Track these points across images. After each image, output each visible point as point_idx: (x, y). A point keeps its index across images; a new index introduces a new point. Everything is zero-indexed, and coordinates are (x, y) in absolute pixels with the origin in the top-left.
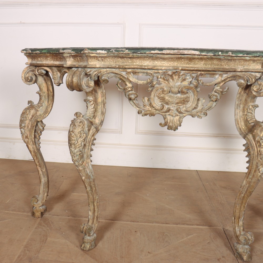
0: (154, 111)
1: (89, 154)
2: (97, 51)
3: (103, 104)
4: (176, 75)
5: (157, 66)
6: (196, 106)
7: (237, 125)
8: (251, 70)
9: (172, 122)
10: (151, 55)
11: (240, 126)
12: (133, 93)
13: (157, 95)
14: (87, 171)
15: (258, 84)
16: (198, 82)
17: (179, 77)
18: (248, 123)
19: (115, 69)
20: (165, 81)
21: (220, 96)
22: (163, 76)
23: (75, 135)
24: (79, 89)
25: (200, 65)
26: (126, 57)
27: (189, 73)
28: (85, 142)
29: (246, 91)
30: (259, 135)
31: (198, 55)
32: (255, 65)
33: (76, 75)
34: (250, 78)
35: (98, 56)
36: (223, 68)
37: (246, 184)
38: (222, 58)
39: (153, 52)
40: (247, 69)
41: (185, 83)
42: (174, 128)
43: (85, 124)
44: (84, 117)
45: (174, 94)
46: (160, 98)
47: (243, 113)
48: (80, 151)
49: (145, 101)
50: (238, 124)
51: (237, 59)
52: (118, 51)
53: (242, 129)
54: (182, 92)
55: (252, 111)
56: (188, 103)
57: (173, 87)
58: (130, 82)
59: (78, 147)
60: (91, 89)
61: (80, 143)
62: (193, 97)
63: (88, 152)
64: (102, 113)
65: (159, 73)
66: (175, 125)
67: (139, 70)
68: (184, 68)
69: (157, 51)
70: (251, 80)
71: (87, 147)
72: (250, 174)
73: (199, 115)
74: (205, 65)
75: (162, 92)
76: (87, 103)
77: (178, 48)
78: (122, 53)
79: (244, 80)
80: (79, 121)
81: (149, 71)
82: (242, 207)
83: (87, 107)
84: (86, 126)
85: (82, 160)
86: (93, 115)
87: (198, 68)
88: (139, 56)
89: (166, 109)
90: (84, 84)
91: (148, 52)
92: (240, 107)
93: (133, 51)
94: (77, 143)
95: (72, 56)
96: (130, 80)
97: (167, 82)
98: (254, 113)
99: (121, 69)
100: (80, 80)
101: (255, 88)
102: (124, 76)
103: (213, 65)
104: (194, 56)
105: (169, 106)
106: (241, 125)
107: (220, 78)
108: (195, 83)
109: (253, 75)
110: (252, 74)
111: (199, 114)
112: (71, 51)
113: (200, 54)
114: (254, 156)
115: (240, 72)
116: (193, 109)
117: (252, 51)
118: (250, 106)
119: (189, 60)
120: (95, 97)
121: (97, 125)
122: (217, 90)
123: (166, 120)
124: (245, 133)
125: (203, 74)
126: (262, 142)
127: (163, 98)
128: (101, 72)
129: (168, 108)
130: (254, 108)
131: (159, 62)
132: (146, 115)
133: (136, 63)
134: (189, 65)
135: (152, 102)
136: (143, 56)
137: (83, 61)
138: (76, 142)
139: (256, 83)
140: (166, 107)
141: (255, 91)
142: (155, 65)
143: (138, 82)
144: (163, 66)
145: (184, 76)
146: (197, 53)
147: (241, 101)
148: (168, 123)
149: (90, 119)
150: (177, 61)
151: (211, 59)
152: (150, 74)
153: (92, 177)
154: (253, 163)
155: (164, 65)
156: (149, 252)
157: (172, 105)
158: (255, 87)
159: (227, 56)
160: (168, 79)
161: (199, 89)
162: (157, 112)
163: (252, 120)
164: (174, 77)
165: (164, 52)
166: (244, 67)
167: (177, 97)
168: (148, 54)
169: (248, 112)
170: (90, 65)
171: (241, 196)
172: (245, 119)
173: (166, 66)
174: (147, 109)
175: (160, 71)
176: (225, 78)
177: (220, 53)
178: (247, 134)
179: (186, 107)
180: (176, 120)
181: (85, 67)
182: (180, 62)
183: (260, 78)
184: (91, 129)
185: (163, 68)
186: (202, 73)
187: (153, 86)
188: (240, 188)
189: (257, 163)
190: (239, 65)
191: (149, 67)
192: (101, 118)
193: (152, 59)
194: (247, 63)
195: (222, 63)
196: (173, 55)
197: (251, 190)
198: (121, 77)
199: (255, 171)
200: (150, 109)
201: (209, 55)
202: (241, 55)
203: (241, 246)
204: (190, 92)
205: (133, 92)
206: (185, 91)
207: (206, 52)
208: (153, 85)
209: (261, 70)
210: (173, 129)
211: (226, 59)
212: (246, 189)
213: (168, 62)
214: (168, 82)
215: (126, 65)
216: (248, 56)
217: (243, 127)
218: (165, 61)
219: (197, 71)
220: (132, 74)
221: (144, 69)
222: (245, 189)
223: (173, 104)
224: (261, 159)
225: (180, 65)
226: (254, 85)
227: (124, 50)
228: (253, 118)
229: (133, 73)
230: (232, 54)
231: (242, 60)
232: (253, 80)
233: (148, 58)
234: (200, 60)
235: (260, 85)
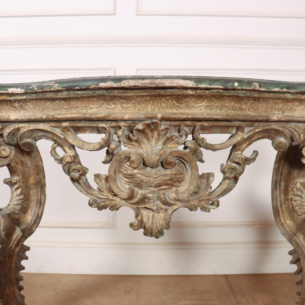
2: (9, 89)
3: (39, 187)
4: (152, 130)
5: (114, 114)
6: (197, 189)
7: (276, 217)
8: (296, 119)
9: (152, 221)
10: (101, 91)
11: (282, 219)
12: (77, 167)
17: (159, 135)
18: (296, 215)
19: (43, 122)
20: (133, 142)
21: (242, 168)
22: (128, 133)
25: (199, 109)
26: (57, 99)
27: (177, 125)
31: (192, 88)
32: (303, 109)
34: (296, 133)
35: (12, 98)
38: (241, 95)
39: (102, 84)
40: (289, 116)
41: (172, 146)
42: (156, 233)
44: (2, 211)
45: (151, 168)
46: (127, 176)
47: (286, 197)
49: (100, 181)
50: (279, 215)
51: (269, 97)
52: (42, 87)
53: (285, 225)
55: (302, 192)
56: (180, 184)
57: (148, 154)
62: (190, 172)
65: (119, 126)
66: (156, 227)
68: (167, 116)
69: (111, 82)
70: (297, 136)
73: (203, 207)
75: (128, 164)
76: (10, 186)
78: (49, 90)
79: (285, 137)
81: (101, 125)
84: (2, 228)
86: (20, 206)
87: (194, 114)
88: (79, 95)
89: (138, 197)
91: (93, 86)
92: (280, 186)
93: (66, 85)
96: (69, 143)
97: (137, 145)
99: (51, 123)
102: (59, 135)
103: (225, 109)
104: (185, 92)
105: (143, 192)
106: (283, 217)
107: (240, 134)
108: (191, 146)
109: (301, 128)
110: (298, 126)
111: (203, 203)
113: (195, 86)
115: (277, 121)
116: (191, 195)
119: (177, 98)
120: (22, 174)
121: (27, 224)
122: (236, 157)
123: (139, 218)
124: (292, 231)
125: (207, 127)
127: (131, 175)
128: (19, 129)
129: (142, 195)
131: (119, 106)
132: (104, 207)
133: (76, 108)
134: (176, 109)
135: (112, 184)
136: (85, 94)
140: (139, 192)
142: (110, 111)
143: (84, 145)
146: (190, 84)
147: (281, 175)
148: (144, 224)
149: (13, 215)
150: (153, 102)
151: (220, 96)
152: (104, 130)
155: (128, 110)
157: (149, 188)
159: (251, 90)
160: (138, 138)
162: (123, 202)
163: (303, 209)
165: (124, 83)
166: (283, 112)
167: (158, 174)
168: (94, 89)
169: (295, 195)
172: (291, 206)
173: (131, 113)
174: (106, 197)
175: (121, 124)
176: (249, 135)
177: (236, 84)
179: (178, 192)
180: (158, 218)
182: (159, 104)
186: (203, 125)
190: (274, 109)
192: (37, 212)
193: (104, 100)
194: (289, 105)
195: (242, 106)
198: (55, 138)
200: (111, 197)
201: (216, 89)
202: (277, 89)
206: (173, 161)
207: (207, 82)
210: (154, 234)
211: (249, 97)
213: (135, 105)
214: (139, 145)
215: (59, 114)
217: (288, 222)
218: (129, 102)
219: (195, 122)
220: (72, 130)
221: (91, 121)
223: (150, 186)
225: (159, 109)
227: (51, 84)
229: (75, 130)
230: (260, 86)
231: (280, 99)
232: (302, 136)
233: (96, 99)
234: (199, 99)
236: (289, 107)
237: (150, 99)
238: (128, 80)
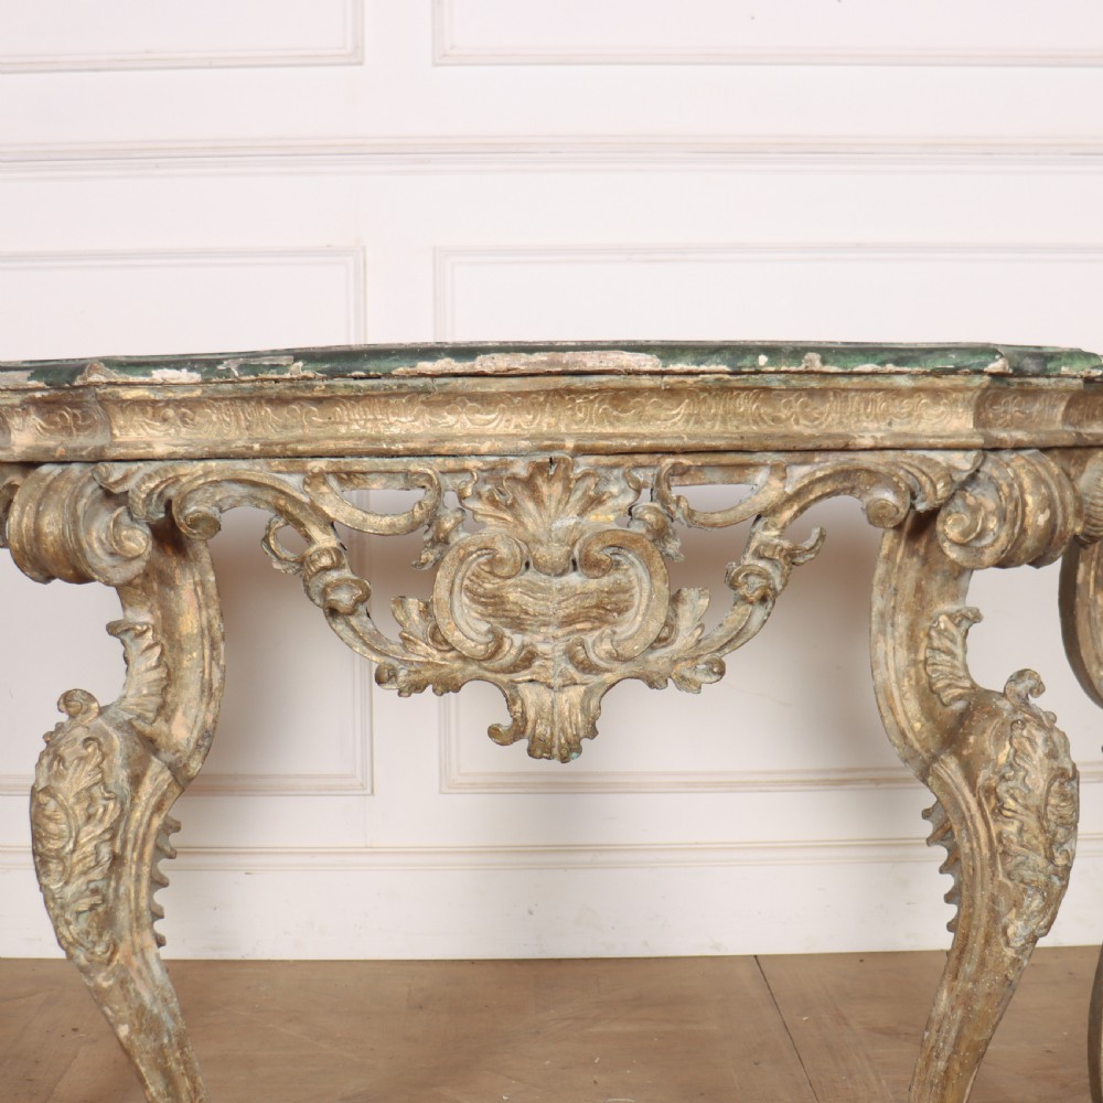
0: (458, 665)
1: (143, 903)
2: (154, 372)
3: (207, 643)
4: (550, 479)
5: (453, 438)
6: (667, 630)
7: (884, 715)
8: (922, 442)
9: (549, 715)
10: (420, 382)
11: (901, 718)
12: (347, 580)
13: (466, 582)
14: (138, 994)
15: (967, 506)
16: (664, 507)
17: (568, 490)
18: (939, 704)
19: (251, 461)
20: (501, 510)
21: (782, 575)
22: (488, 487)
23: (61, 806)
24: (75, 568)
25: (669, 423)
26: (296, 399)
27: (617, 466)
28: (118, 843)
29: (917, 546)
30: (989, 760)
31: (651, 373)
32: (942, 413)
33: (56, 497)
34: (923, 478)
35: (159, 396)
36: (785, 436)
37: (953, 1009)
38: (775, 384)
39: (426, 366)
40: (906, 435)
41: (602, 518)
42: (561, 747)
43: (112, 750)
44: (110, 713)
45: (549, 575)
46: (483, 600)
47: (912, 656)
48: (95, 892)
49: (408, 617)
50: (892, 710)
51: (849, 387)
52: (254, 370)
53: (910, 735)
54: (585, 564)
55: (953, 641)
56: (621, 618)
57: (540, 542)
58: (331, 524)
59: (79, 868)
60: (137, 567)
61: (89, 848)
62: (646, 585)
63: (137, 892)
64: (203, 691)
65: (465, 471)
66: (563, 730)
67: (366, 463)
68: (588, 443)
69: (448, 360)
70: (928, 488)
71: (130, 870)
72: (966, 956)
73: (683, 677)
74: (696, 422)
75: (487, 568)
76: (123, 642)
77: (551, 342)
78: (276, 376)
79: (896, 490)
80: (80, 733)
81: (416, 465)
83: (126, 660)
84: (118, 760)
85: (106, 938)
86: (157, 700)
87: (658, 436)
88: (359, 389)
89: (514, 651)
90: (96, 545)
91: (401, 369)
92: (893, 625)
93: (327, 366)
94: (73, 851)
95: (35, 402)
96: (325, 515)
97: (509, 518)
98: (965, 652)
99: (275, 462)
100: (75, 522)
101: (950, 528)
102: (296, 494)
103: (735, 423)
104: (634, 381)
105: (527, 639)
106: (906, 713)
107: (776, 483)
108: (650, 517)
109: (938, 463)
110: (931, 460)
111: (683, 668)
112: (29, 379)
113: (660, 368)
114: (979, 864)
115: (872, 449)
116: (652, 647)
117: (925, 346)
118: (943, 618)
119: (613, 398)
120: (162, 607)
121: (178, 751)
122: (767, 545)
123: (518, 708)
124: (928, 751)
125: (689, 467)
126: (1008, 791)
127: (494, 597)
128: (177, 479)
129: (523, 647)
130: (963, 628)
131: (464, 417)
132: (417, 687)
133: (348, 424)
134: (611, 424)
135: (440, 620)
136: (378, 388)
137: (89, 426)
138: (71, 846)
139: (958, 501)
140: (514, 642)
141: (955, 543)
142: (441, 430)
143: (365, 520)
144: (482, 437)
145: (590, 482)
146: (648, 362)
147: (896, 594)
148: (530, 725)
149: (139, 724)
150: (553, 408)
151: (722, 390)
152: (422, 481)
153: (170, 1024)
154: (972, 898)
155: (489, 429)
157: (543, 629)
158: (953, 525)
159: (800, 373)
160: (514, 499)
161: (673, 547)
162: (473, 668)
163: (957, 687)
164: (545, 489)
165: (483, 363)
166: (890, 424)
167: (565, 591)
168: (404, 377)
169: (933, 649)
170: (119, 445)
171: (932, 1070)
172: (924, 681)
173: (497, 437)
174: (422, 659)
175: (471, 463)
176: (799, 486)
177: (763, 360)
178: (935, 758)
179: (616, 638)
180: (567, 707)
181: (97, 459)
182: (570, 413)
183: (973, 477)
184: (144, 774)
185: (485, 447)
186: (681, 463)
187: (442, 541)
188: (927, 1029)
189: (994, 900)
190: (864, 418)
191: (411, 445)
192: (201, 717)
193: (427, 404)
194: (906, 405)
195: (780, 411)
196: (529, 379)
197: (977, 1038)
198: (282, 502)
199: (988, 941)
200: (437, 657)
201: (710, 373)
202: (868, 367)
204: (632, 564)
205: (346, 573)
206: (604, 558)
207: (689, 358)
208: (442, 535)
209: (970, 436)
210: (555, 751)
211: (795, 390)
212: (953, 1034)
213: (508, 415)
214: (516, 516)
215: (300, 441)
216: (906, 369)
217: (918, 725)
218: (492, 408)
219: (659, 456)
220: (333, 482)
221: (392, 457)
222: (948, 1032)
223: (545, 624)
224: (1009, 875)
225: (567, 426)
226: (950, 514)
227: (283, 361)
228: (961, 674)
229: (340, 480)
230: (824, 362)
231: (878, 390)
232: (940, 486)
233: (404, 401)
234: (668, 398)
235: (974, 510)
236: (903, 411)
237: (546, 401)
238: (492, 355)
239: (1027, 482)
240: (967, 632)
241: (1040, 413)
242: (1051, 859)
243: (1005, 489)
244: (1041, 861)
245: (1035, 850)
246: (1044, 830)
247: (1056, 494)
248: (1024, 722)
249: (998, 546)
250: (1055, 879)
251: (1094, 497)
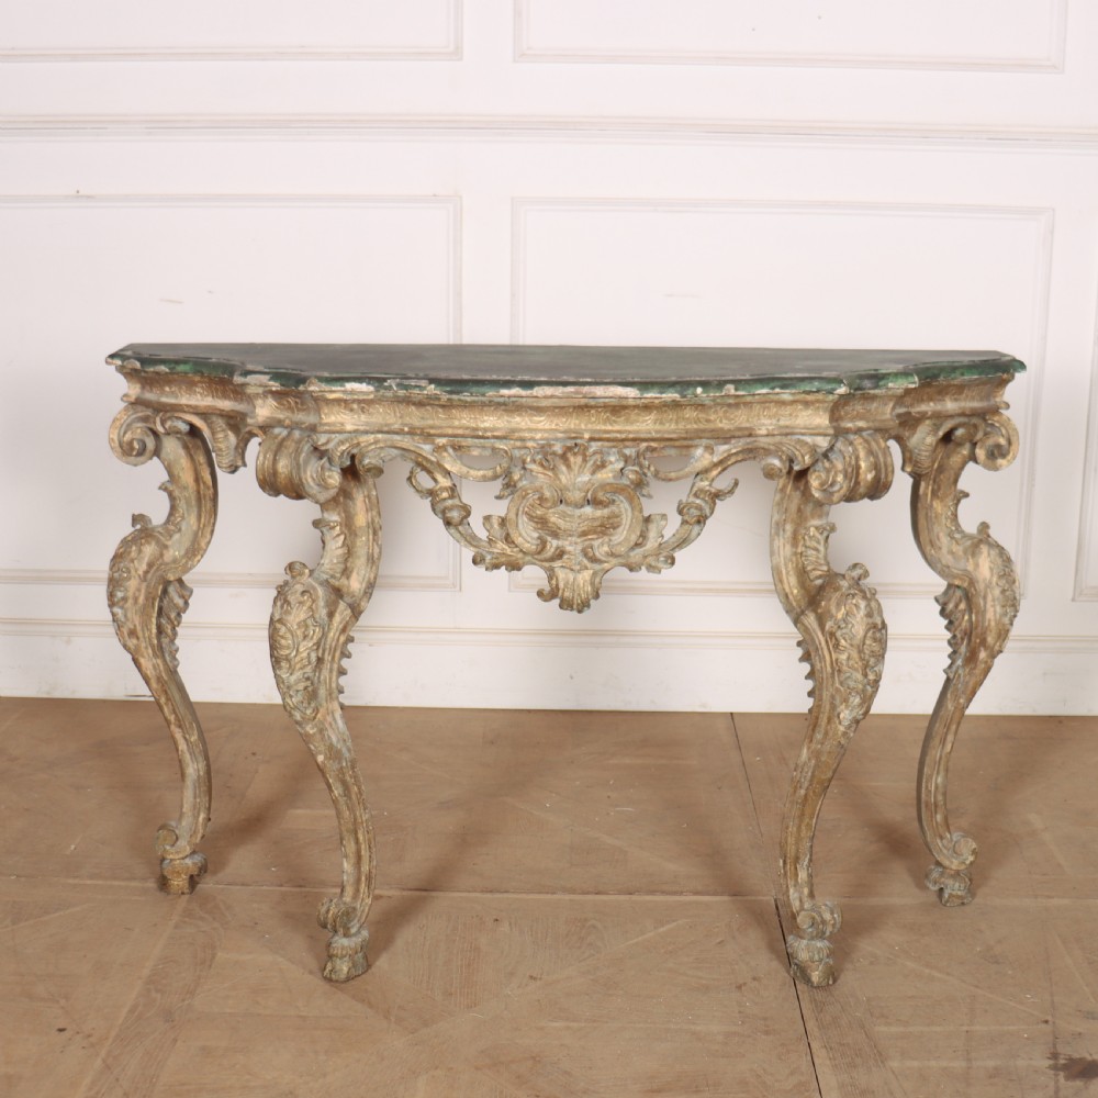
0: (520, 555)
1: (334, 685)
2: (346, 383)
3: (371, 531)
4: (575, 454)
5: (521, 430)
6: (641, 539)
7: (777, 583)
8: (798, 431)
9: (573, 586)
10: (502, 400)
11: (786, 586)
12: (456, 506)
13: (526, 509)
14: (329, 737)
15: (824, 468)
16: (640, 470)
17: (585, 461)
18: (808, 580)
19: (401, 436)
20: (547, 470)
21: (711, 508)
22: (540, 457)
23: (289, 630)
24: (296, 492)
25: (644, 424)
26: (429, 404)
27: (614, 447)
28: (321, 651)
29: (799, 485)
30: (832, 616)
31: (634, 398)
32: (810, 414)
33: (286, 451)
34: (797, 453)
35: (349, 397)
36: (713, 431)
37: (809, 759)
38: (707, 403)
39: (505, 392)
40: (787, 427)
41: (605, 476)
42: (578, 605)
43: (318, 597)
44: (316, 574)
45: (573, 507)
46: (535, 520)
47: (794, 550)
48: (308, 679)
49: (491, 527)
50: (781, 581)
51: (753, 401)
52: (406, 387)
53: (791, 597)
54: (594, 502)
55: (818, 542)
56: (615, 531)
57: (569, 490)
58: (448, 473)
59: (298, 666)
60: (333, 492)
61: (305, 654)
62: (630, 514)
63: (330, 679)
64: (368, 560)
65: (526, 448)
66: (579, 595)
67: (470, 441)
68: (597, 436)
69: (518, 388)
70: (800, 458)
71: (327, 666)
72: (817, 729)
73: (650, 565)
74: (660, 424)
75: (538, 502)
76: (322, 532)
78: (418, 391)
79: (780, 458)
80: (299, 588)
81: (501, 445)
82: (803, 828)
83: (323, 542)
84: (321, 603)
85: (313, 705)
86: (342, 566)
87: (638, 432)
88: (466, 401)
89: (553, 550)
90: (310, 480)
91: (491, 393)
92: (784, 530)
93: (448, 387)
94: (296, 656)
95: (272, 392)
96: (445, 468)
97: (551, 475)
98: (826, 549)
99: (417, 438)
100: (299, 469)
101: (814, 481)
102: (428, 456)
103: (683, 423)
104: (624, 402)
105: (560, 543)
106: (789, 583)
107: (707, 456)
108: (632, 476)
109: (807, 444)
110: (803, 441)
111: (651, 560)
112: (269, 380)
113: (640, 395)
114: (825, 676)
115: (767, 435)
116: (632, 549)
118: (812, 529)
119: (612, 410)
120: (345, 511)
121: (354, 596)
122: (701, 490)
123: (554, 582)
124: (799, 607)
125: (656, 448)
126: (842, 635)
127: (542, 518)
128: (358, 444)
129: (557, 548)
130: (825, 534)
131: (526, 419)
132: (496, 566)
133: (459, 420)
134: (611, 424)
135: (510, 531)
136: (477, 402)
137: (304, 410)
138: (295, 652)
139: (820, 464)
140: (553, 544)
141: (817, 489)
142: (513, 425)
144: (536, 430)
145: (598, 456)
146: (632, 392)
147: (786, 512)
148: (561, 591)
149: (332, 581)
150: (578, 416)
151: (676, 406)
152: (501, 453)
153: (347, 755)
154: (821, 695)
155: (540, 426)
156: (531, 977)
157: (569, 538)
158: (817, 478)
159: (722, 396)
160: (554, 466)
161: (646, 491)
162: (528, 558)
163: (820, 570)
164: (572, 459)
165: (538, 391)
166: (778, 421)
167: (583, 517)
168: (492, 397)
169: (806, 547)
170: (326, 424)
171: (797, 795)
172: (800, 565)
173: (545, 430)
174: (500, 551)
175: (530, 444)
176: (721, 458)
177: (699, 390)
178: (803, 612)
179: (611, 543)
180: (582, 582)
181: (313, 429)
182: (587, 418)
183: (829, 450)
184: (335, 611)
185: (539, 436)
186: (651, 446)
187: (512, 486)
188: (795, 770)
189: (833, 697)
190: (762, 418)
191: (495, 434)
192: (367, 575)
193: (505, 410)
194: (789, 409)
195: (710, 416)
196: (564, 400)
197: (823, 777)
198: (419, 460)
199: (829, 720)
200: (509, 551)
201: (668, 398)
202: (764, 391)
203: (805, 942)
204: (622, 501)
205: (456, 501)
206: (605, 499)
207: (656, 390)
208: (512, 483)
209: (827, 428)
210: (575, 607)
211: (719, 405)
212: (810, 774)
213: (551, 419)
214: (556, 475)
215: (432, 427)
216: (787, 391)
217: (795, 591)
218: (542, 414)
219: (638, 442)
220: (451, 451)
221: (485, 439)
222: (807, 773)
223: (571, 536)
224: (841, 683)
225: (586, 425)
226: (815, 472)
227: (423, 383)
228: (823, 562)
229: (454, 449)
230: (736, 389)
231: (771, 402)
232: (807, 458)
233: (492, 409)
234: (644, 411)
235: (828, 471)
236: (787, 413)
237: (573, 412)
238: (543, 387)
239: (862, 454)
240: (827, 537)
241: (877, 408)
242: (866, 675)
243: (847, 459)
244: (859, 676)
245: (856, 670)
246: (862, 659)
247: (882, 460)
248: (854, 596)
249: (842, 492)
250: (868, 687)
251: (920, 450)
